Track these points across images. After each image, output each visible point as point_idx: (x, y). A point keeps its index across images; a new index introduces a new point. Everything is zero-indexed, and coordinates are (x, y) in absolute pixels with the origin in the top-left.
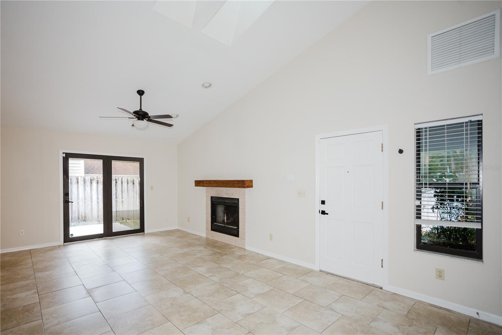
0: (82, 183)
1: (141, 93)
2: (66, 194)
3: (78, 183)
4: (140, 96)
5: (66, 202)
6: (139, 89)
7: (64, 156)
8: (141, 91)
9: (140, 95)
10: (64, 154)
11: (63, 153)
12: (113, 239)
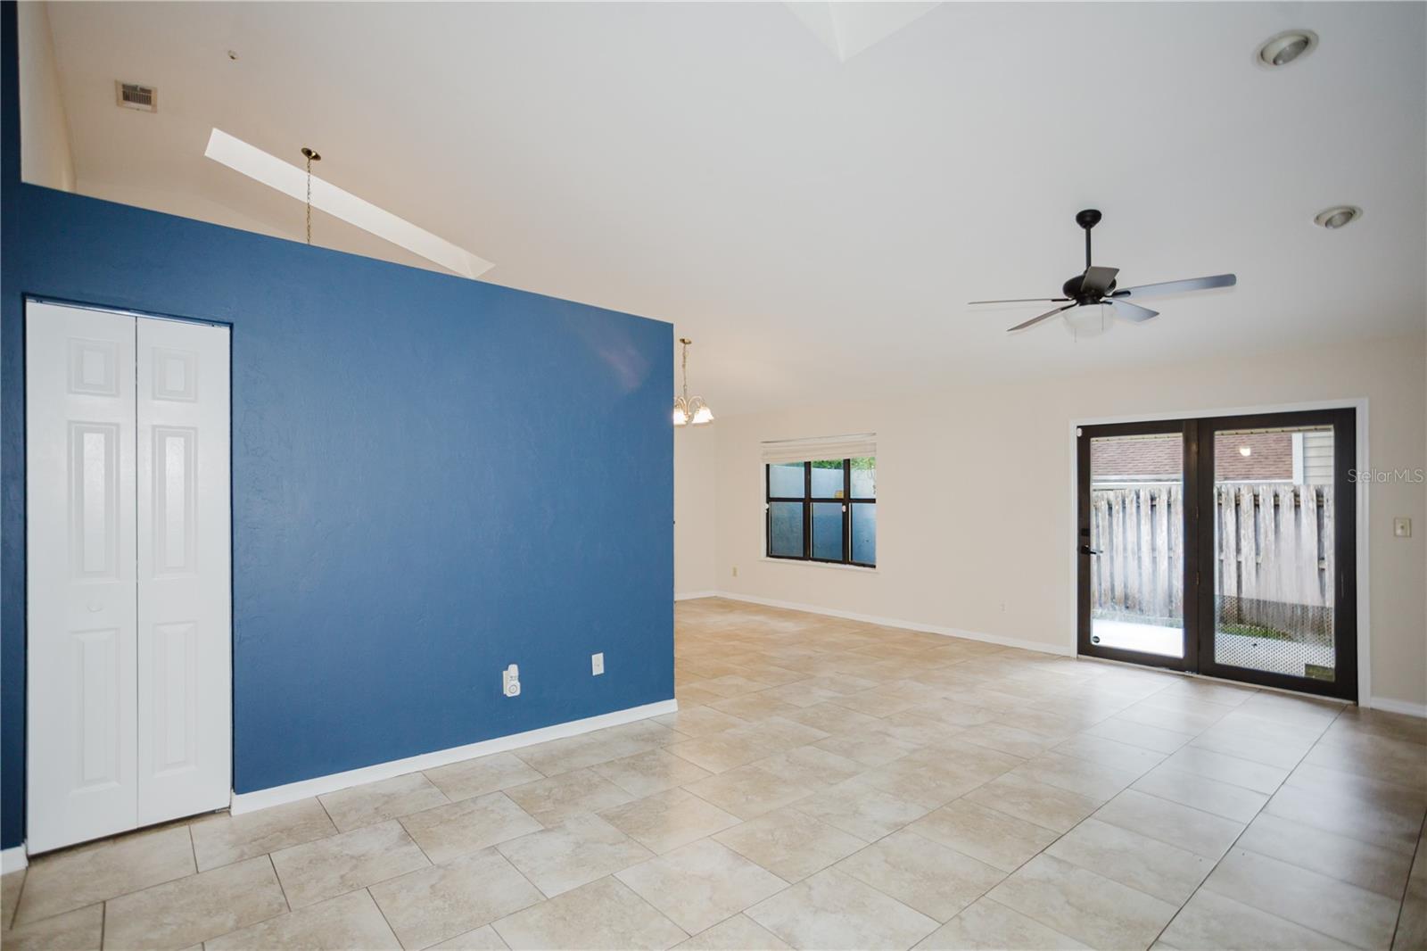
0: (1313, 505)
1: (1088, 219)
2: (1084, 532)
3: (1297, 506)
4: (1084, 231)
5: (1085, 551)
6: (1083, 210)
7: (1080, 435)
8: (1088, 214)
9: (1084, 227)
10: (1080, 430)
11: (1078, 427)
12: (1209, 683)
